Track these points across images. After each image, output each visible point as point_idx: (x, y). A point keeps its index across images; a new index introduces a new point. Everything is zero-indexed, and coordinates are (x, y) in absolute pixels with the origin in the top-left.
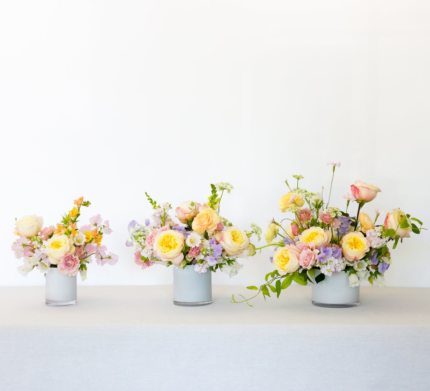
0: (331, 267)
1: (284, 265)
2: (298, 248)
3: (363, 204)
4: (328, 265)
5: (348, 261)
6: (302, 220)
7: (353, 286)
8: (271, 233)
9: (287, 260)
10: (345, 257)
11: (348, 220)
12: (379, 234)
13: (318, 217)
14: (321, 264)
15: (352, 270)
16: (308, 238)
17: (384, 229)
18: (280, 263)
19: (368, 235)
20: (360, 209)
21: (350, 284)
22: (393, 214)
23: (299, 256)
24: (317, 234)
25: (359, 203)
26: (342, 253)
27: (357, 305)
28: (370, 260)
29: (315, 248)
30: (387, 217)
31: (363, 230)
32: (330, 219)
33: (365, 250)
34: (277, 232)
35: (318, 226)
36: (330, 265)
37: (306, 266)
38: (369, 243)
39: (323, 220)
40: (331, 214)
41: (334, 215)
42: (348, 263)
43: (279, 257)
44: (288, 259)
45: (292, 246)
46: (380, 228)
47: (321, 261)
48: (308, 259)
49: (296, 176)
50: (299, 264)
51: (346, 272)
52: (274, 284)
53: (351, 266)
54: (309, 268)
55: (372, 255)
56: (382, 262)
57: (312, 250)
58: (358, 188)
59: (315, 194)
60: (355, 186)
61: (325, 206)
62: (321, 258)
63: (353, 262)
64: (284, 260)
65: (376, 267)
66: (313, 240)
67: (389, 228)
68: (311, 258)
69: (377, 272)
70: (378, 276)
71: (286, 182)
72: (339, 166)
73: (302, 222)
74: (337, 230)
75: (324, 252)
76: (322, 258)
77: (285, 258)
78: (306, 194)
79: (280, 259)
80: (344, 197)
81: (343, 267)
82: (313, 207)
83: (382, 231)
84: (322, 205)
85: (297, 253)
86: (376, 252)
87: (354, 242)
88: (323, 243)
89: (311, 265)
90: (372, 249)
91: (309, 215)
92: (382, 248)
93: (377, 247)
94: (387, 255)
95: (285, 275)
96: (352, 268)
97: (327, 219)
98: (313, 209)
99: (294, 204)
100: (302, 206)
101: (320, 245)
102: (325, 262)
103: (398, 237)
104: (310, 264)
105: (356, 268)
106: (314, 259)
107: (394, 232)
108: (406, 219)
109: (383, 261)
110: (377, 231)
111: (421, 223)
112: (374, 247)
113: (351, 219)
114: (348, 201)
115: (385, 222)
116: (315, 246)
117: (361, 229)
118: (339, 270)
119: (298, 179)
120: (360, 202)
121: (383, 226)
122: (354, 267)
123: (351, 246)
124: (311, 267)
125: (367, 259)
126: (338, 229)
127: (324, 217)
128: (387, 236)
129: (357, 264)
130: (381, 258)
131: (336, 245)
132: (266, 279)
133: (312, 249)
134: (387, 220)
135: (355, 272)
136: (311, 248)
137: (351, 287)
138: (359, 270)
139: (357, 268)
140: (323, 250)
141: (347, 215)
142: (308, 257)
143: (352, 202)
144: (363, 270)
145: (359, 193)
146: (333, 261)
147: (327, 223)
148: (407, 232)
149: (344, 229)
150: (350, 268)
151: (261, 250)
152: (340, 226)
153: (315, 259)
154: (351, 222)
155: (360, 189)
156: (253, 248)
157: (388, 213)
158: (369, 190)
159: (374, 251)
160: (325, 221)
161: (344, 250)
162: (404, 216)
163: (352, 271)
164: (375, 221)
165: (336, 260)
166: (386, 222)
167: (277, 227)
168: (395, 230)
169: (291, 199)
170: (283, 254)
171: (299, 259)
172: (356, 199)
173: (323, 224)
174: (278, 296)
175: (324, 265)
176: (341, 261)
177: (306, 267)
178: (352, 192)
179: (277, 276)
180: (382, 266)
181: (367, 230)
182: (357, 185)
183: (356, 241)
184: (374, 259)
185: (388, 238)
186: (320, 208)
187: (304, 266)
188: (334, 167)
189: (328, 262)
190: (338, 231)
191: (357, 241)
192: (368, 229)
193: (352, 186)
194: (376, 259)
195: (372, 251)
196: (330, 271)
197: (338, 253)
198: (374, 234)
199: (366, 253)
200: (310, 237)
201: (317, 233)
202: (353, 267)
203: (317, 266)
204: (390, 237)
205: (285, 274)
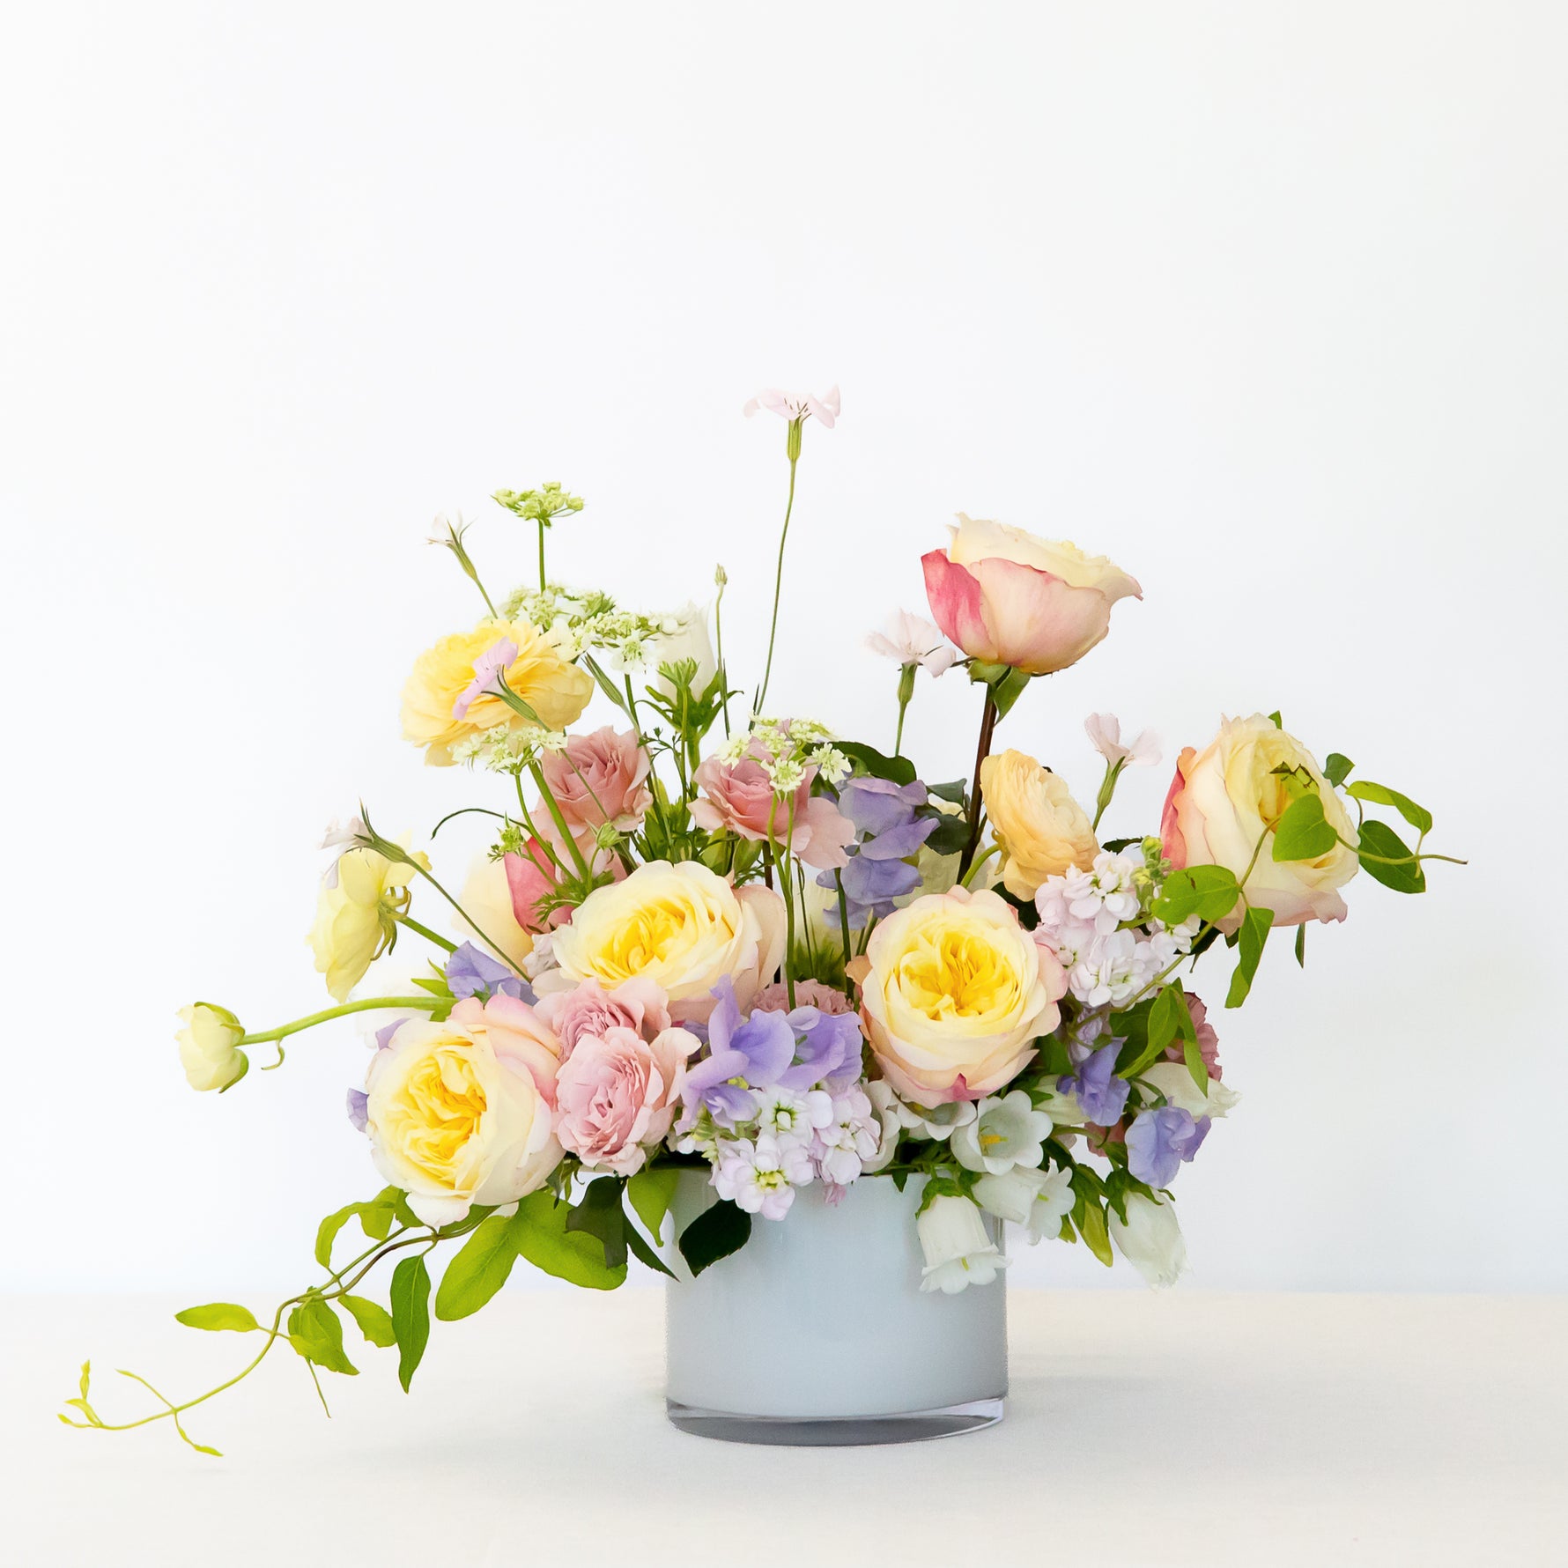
0: (782, 1157)
1: (446, 1152)
2: (550, 1026)
3: (1017, 689)
4: (762, 1139)
5: (912, 1107)
6: (580, 821)
7: (954, 1283)
8: (358, 920)
9: (469, 1114)
10: (890, 1081)
11: (910, 809)
12: (1126, 907)
13: (690, 793)
14: (716, 1135)
15: (942, 1171)
16: (616, 948)
17: (1163, 864)
18: (418, 1133)
19: (1046, 912)
20: (992, 725)
21: (930, 1273)
22: (1217, 757)
23: (557, 1082)
24: (683, 918)
25: (984, 686)
26: (868, 1053)
27: (991, 1419)
28: (1065, 1093)
29: (666, 1018)
30: (1181, 781)
31: (1012, 877)
32: (768, 801)
33: (1027, 1018)
34: (401, 909)
35: (696, 857)
36: (776, 1138)
37: (607, 1148)
38: (1056, 972)
39: (725, 814)
40: (772, 763)
41: (791, 778)
42: (912, 1122)
43: (412, 1091)
44: (476, 1102)
45: (505, 1010)
46: (1131, 858)
47: (715, 1112)
48: (619, 1098)
49: (524, 497)
50: (555, 1137)
51: (900, 1184)
52: (377, 1288)
53: (932, 1141)
54: (629, 1162)
55: (1084, 1053)
56: (1154, 1105)
57: (649, 1032)
58: (974, 573)
59: (669, 626)
60: (951, 560)
61: (739, 709)
62: (711, 1088)
63: (947, 1112)
64: (447, 1115)
65: (1111, 1141)
66: (656, 959)
67: (1197, 857)
68: (643, 1090)
69: (1122, 1181)
70: (1135, 1206)
71: (456, 545)
72: (830, 420)
73: (576, 832)
74: (836, 881)
75: (737, 1042)
76: (719, 1088)
77: (459, 1100)
78: (601, 625)
79: (417, 1107)
80: (879, 643)
81: (874, 1149)
82: (650, 720)
83: (1143, 880)
84: (720, 705)
85: (542, 1061)
86: (1109, 1031)
87: (949, 966)
88: (725, 978)
89: (639, 1144)
90: (1079, 1012)
91: (628, 778)
92: (1150, 1002)
93: (1116, 997)
94: (1189, 1051)
95: (459, 1220)
96: (943, 1156)
97: (752, 802)
98: (652, 735)
99: (503, 705)
100: (572, 715)
101: (705, 994)
102: (742, 1116)
103: (1259, 922)
104: (635, 1136)
105: (968, 1150)
106: (666, 1093)
107: (1234, 886)
108: (1312, 790)
109: (1162, 1100)
110: (1108, 882)
111: (1423, 820)
112: (1095, 1001)
113: (934, 800)
114: (909, 672)
115: (1165, 814)
116: (665, 1005)
117: (1001, 869)
118: (845, 1170)
119: (544, 519)
120: (993, 672)
121: (1149, 843)
122: (954, 1149)
123: (930, 995)
124: (641, 1157)
125: (1047, 1085)
126: (838, 871)
127: (735, 794)
128: (1180, 918)
129: (976, 1125)
130: (1143, 1077)
131: (826, 992)
132: (323, 1255)
133: (644, 1021)
134: (1181, 801)
135: (967, 1181)
136: (639, 1017)
137: (939, 1292)
138: (989, 1165)
139: (978, 1151)
140: (729, 1027)
141: (899, 770)
142: (621, 1084)
143: (935, 676)
144: (1017, 1167)
145: (983, 610)
146: (798, 1105)
147: (754, 838)
148: (1319, 881)
149: (885, 870)
150: (933, 1151)
151: (282, 1044)
152: (852, 851)
153: (672, 1098)
154: (931, 824)
155: (988, 579)
156: (229, 1030)
157: (1189, 752)
158: (1055, 586)
159: (1094, 1029)
160: (742, 822)
161: (873, 1025)
162: (1300, 773)
163: (940, 1175)
164: (1095, 807)
165: (822, 1097)
166: (1172, 814)
167: (399, 874)
168: (1238, 869)
169: (484, 676)
170: (438, 1068)
171: (551, 1100)
172: (962, 656)
173: (731, 840)
174: (406, 1373)
175: (736, 1139)
176: (856, 1105)
177: (606, 1158)
178: (933, 608)
179: (401, 1227)
180: (1154, 1132)
181: (1046, 880)
182: (966, 555)
183: (963, 956)
184: (1096, 1083)
185: (1187, 931)
186: (706, 729)
187: (593, 1150)
188: (797, 425)
189: (765, 1120)
190: (840, 888)
191: (969, 958)
192: (1049, 873)
193: (933, 559)
194: (1113, 1085)
195: (1082, 1023)
196: (777, 1179)
197: (839, 1047)
198: (1084, 909)
199: (1038, 1043)
200: (634, 939)
201: (680, 906)
202: (946, 1144)
203: (686, 1147)
204: (1203, 924)
205: (459, 1212)
